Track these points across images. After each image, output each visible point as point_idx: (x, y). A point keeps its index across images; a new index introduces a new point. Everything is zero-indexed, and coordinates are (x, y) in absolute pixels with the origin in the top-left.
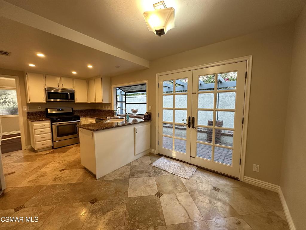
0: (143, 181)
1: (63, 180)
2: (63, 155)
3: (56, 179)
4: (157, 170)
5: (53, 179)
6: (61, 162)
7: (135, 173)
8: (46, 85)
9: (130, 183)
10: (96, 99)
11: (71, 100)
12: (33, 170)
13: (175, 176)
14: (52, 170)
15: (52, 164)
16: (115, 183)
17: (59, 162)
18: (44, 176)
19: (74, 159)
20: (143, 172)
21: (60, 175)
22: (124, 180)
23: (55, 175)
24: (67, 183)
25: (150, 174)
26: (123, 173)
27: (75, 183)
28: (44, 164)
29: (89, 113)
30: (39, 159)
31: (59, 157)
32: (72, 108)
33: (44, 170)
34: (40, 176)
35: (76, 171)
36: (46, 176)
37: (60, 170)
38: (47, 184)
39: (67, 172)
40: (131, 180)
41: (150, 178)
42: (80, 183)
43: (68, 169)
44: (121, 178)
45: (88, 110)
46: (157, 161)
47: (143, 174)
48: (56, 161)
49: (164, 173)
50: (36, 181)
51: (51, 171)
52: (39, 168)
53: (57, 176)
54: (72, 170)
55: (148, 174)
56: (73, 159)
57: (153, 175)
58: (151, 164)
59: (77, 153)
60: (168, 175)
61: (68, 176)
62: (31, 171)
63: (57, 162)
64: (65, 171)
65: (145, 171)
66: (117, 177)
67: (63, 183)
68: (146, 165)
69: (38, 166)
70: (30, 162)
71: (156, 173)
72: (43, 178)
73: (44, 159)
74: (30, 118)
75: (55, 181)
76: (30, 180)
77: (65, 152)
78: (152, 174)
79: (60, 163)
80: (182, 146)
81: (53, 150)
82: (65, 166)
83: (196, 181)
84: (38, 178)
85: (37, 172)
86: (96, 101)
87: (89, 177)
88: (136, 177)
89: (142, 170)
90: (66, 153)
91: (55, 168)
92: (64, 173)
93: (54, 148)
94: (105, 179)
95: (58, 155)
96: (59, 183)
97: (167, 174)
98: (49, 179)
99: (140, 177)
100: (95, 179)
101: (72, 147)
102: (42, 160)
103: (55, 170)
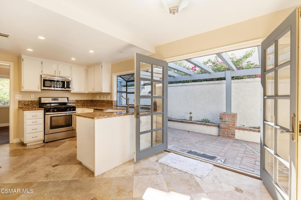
0: (150, 180)
1: (56, 177)
2: (56, 149)
3: (48, 175)
4: (165, 168)
5: (45, 176)
6: (54, 157)
7: (139, 171)
8: (42, 72)
9: (135, 182)
10: (94, 88)
11: (67, 89)
12: (21, 165)
13: (187, 174)
14: (44, 165)
15: (44, 159)
16: (116, 181)
17: (51, 156)
18: (34, 172)
19: (69, 154)
20: (149, 169)
21: (53, 171)
22: (127, 178)
23: (47, 171)
24: (61, 180)
25: (158, 171)
26: (126, 170)
27: (70, 180)
28: (34, 159)
29: (86, 104)
30: (28, 153)
31: (51, 151)
32: (68, 98)
33: (33, 165)
34: (30, 172)
35: (71, 167)
36: (37, 172)
37: (53, 165)
38: (38, 181)
39: (60, 168)
40: (135, 178)
41: (158, 177)
42: (76, 180)
43: (62, 165)
44: (123, 175)
45: (84, 101)
46: (164, 158)
47: (149, 172)
48: (48, 156)
49: (173, 171)
50: (24, 177)
51: (42, 166)
52: (28, 162)
53: (49, 172)
54: (66, 166)
55: (155, 172)
56: (67, 154)
57: (161, 173)
58: (157, 161)
59: (71, 148)
60: (179, 173)
61: (62, 172)
62: (20, 166)
63: (50, 157)
64: (59, 166)
65: (151, 168)
66: (119, 175)
67: (57, 180)
68: (151, 162)
69: (28, 161)
70: (18, 157)
71: (165, 171)
72: (34, 174)
73: (33, 154)
74: (22, 108)
75: (47, 177)
76: (18, 176)
77: (57, 146)
78: (159, 172)
79: (52, 158)
80: (191, 142)
81: (44, 144)
82: (58, 161)
83: (213, 181)
84: (28, 174)
85: (26, 167)
86: (94, 90)
87: (86, 174)
88: (141, 175)
89: (147, 167)
90: (59, 148)
91: (46, 163)
92: (57, 169)
93: (45, 142)
94: (105, 177)
95: (50, 150)
96: (52, 179)
97: (177, 172)
98: (40, 175)
99: (146, 175)
100: (94, 176)
101: (66, 142)
102: (31, 155)
103: (47, 165)
